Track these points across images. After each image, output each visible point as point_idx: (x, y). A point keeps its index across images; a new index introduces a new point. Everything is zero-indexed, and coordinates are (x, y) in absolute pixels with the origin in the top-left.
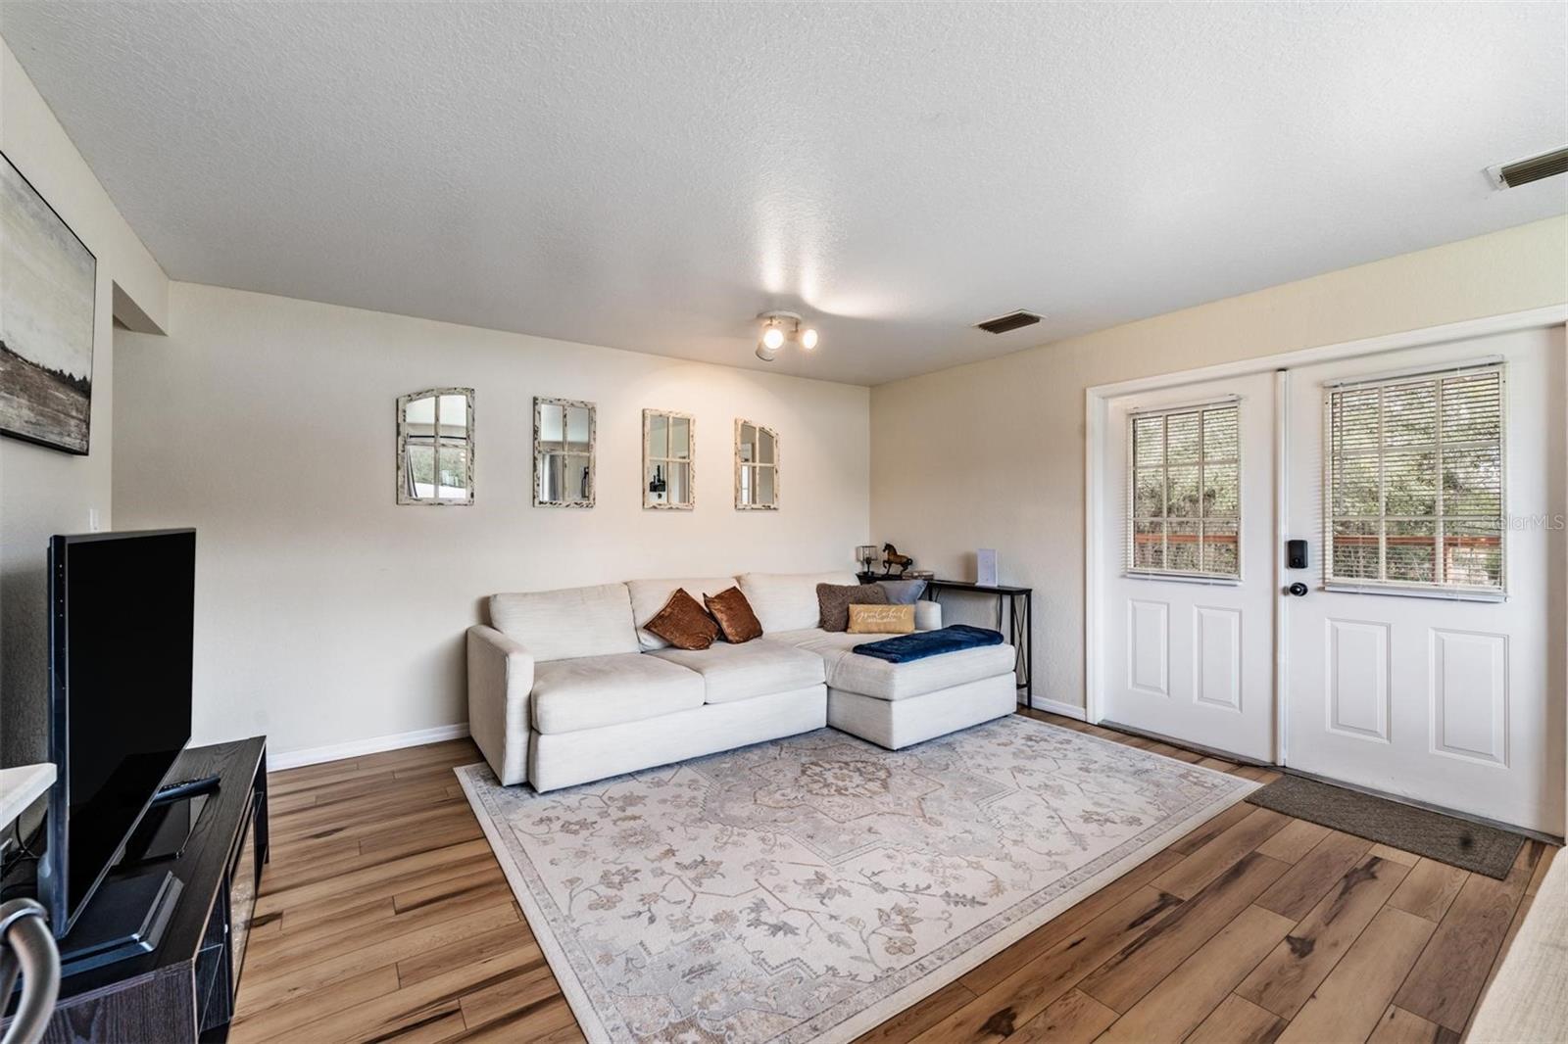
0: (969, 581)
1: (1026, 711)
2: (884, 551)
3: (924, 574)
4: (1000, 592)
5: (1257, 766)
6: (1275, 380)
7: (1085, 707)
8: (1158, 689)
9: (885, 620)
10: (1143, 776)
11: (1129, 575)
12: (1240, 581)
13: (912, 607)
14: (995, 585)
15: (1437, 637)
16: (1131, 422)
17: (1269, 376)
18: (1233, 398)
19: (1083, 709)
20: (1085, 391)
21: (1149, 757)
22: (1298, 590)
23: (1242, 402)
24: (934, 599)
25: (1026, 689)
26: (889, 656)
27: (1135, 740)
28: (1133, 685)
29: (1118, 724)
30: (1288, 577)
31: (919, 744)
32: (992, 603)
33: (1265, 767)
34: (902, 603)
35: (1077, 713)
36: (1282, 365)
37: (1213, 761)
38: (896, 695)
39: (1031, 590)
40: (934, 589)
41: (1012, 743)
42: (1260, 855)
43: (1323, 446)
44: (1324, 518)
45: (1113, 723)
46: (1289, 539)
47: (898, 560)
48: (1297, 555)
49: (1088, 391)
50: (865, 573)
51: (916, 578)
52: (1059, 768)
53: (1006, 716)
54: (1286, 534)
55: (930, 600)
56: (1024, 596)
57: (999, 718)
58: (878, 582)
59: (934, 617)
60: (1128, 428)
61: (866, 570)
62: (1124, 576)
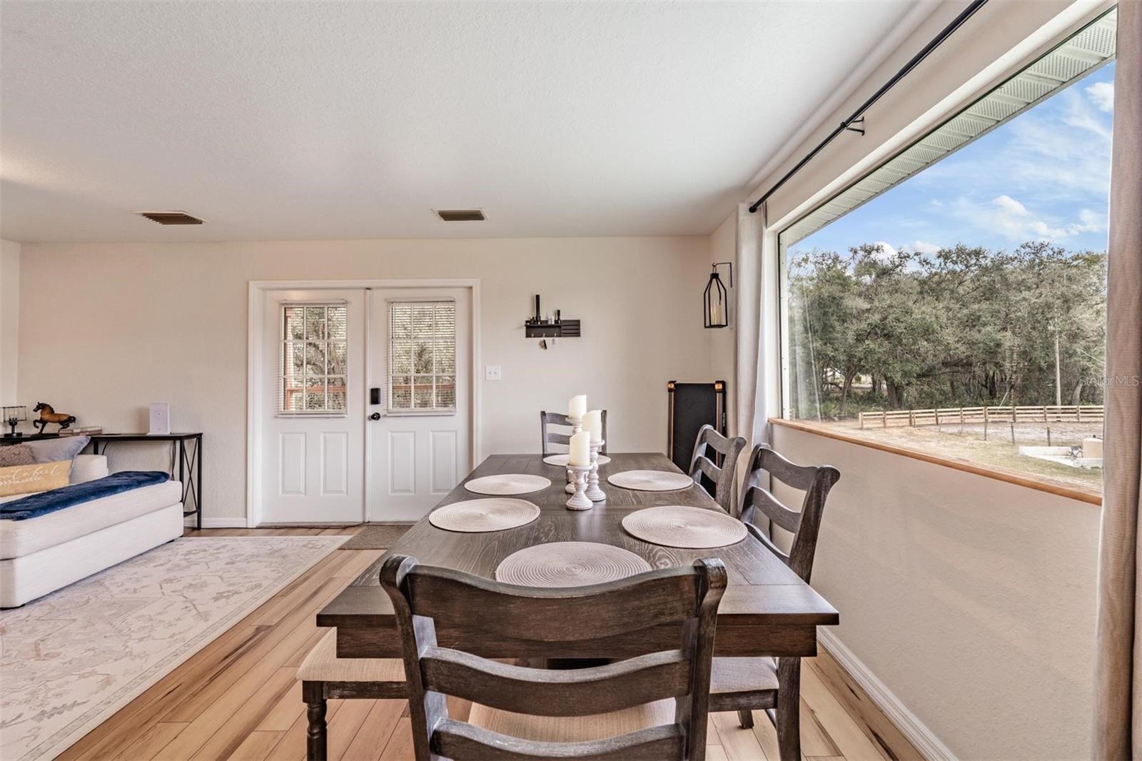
0: (143, 432)
1: (196, 532)
2: (35, 411)
3: (89, 430)
4: (173, 438)
5: (354, 526)
6: (365, 294)
7: (246, 517)
8: (300, 492)
9: (23, 481)
10: (277, 554)
11: (280, 416)
12: (347, 414)
13: (67, 463)
14: (167, 433)
15: (433, 435)
16: (283, 309)
17: (362, 291)
18: (343, 301)
19: (245, 519)
20: (248, 283)
21: (286, 540)
22: (376, 417)
23: (348, 305)
24: (100, 450)
25: (196, 514)
26: (15, 514)
27: (282, 531)
28: (283, 493)
29: (272, 523)
30: (372, 410)
31: (56, 591)
32: (166, 448)
33: (358, 525)
34: (54, 461)
35: (239, 522)
36: (368, 286)
37: (330, 530)
38: (19, 551)
39: (201, 434)
40: (98, 443)
41: (170, 561)
42: (333, 578)
43: (387, 336)
44: (388, 375)
45: (268, 523)
46: (372, 387)
47: (56, 419)
48: (375, 397)
49: (250, 282)
50: (6, 435)
51: (78, 434)
52: (209, 568)
53: (173, 541)
54: (370, 385)
55: (96, 452)
56: (195, 439)
57: (163, 545)
58: (24, 443)
59: (97, 468)
60: (280, 313)
61: (9, 431)
62: (276, 417)
